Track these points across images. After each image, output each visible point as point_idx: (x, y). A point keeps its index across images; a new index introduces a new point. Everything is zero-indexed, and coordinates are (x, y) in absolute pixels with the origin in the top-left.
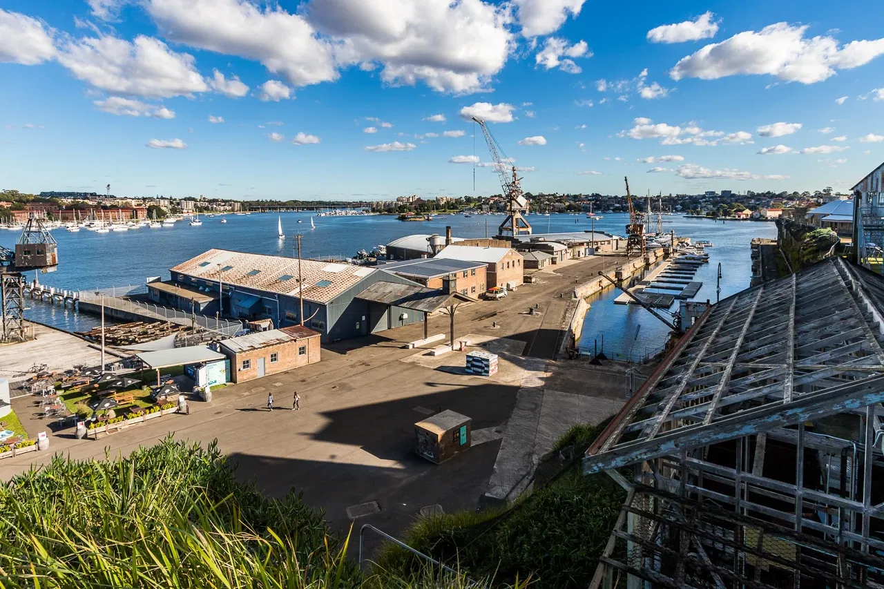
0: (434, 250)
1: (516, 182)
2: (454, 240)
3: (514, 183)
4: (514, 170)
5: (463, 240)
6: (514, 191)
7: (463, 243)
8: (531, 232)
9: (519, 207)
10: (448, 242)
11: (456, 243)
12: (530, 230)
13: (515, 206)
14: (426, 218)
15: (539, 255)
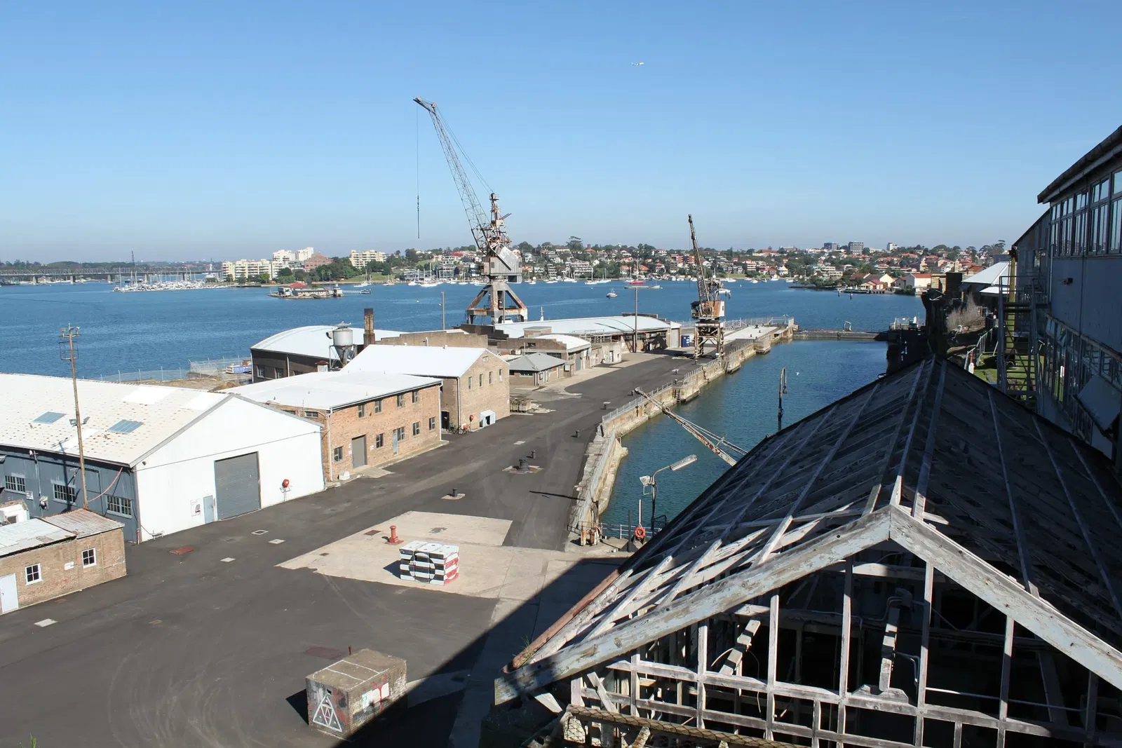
0: (341, 354)
1: (498, 223)
2: (379, 334)
3: (494, 223)
4: (493, 200)
5: (396, 334)
6: (494, 239)
7: (397, 341)
8: (525, 318)
9: (505, 270)
10: (369, 338)
11: (385, 341)
12: (524, 312)
13: (498, 269)
14: (331, 292)
15: (540, 360)
